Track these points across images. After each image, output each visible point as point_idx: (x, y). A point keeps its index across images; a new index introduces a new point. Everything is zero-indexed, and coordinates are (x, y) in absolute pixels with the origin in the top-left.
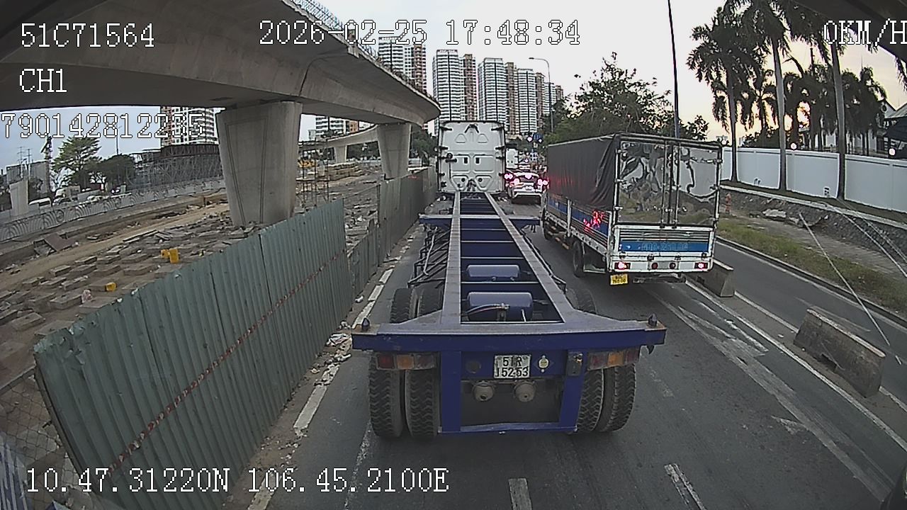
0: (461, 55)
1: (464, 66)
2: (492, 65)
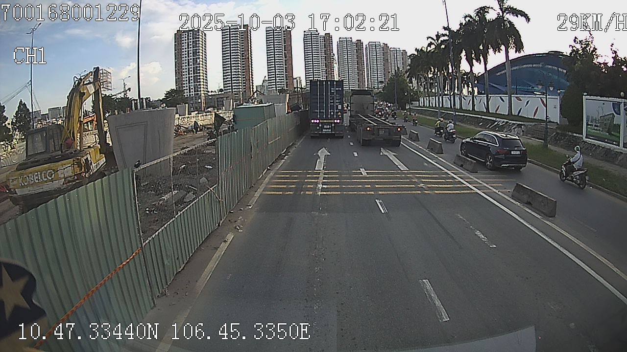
0: (354, 40)
1: (356, 47)
2: (373, 46)
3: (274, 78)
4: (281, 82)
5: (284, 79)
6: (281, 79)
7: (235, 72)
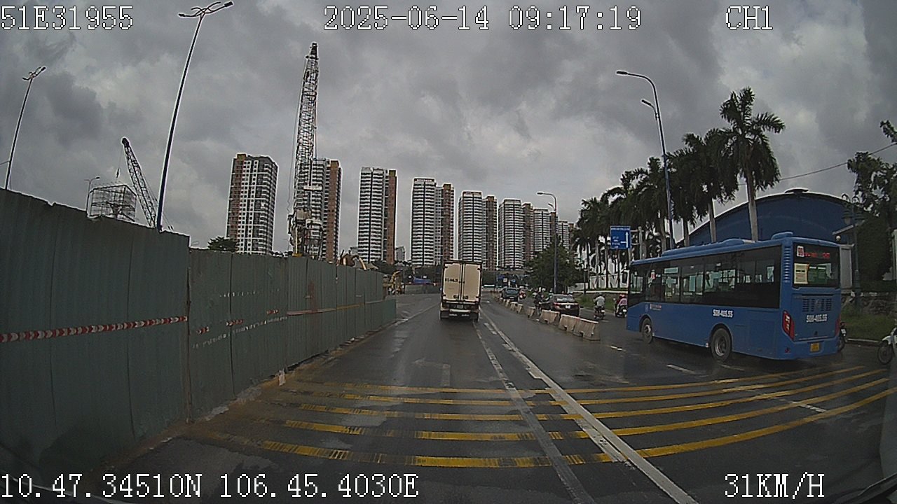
0: (484, 197)
1: (486, 207)
2: (510, 206)
3: (368, 245)
4: (377, 251)
5: (380, 248)
6: (377, 247)
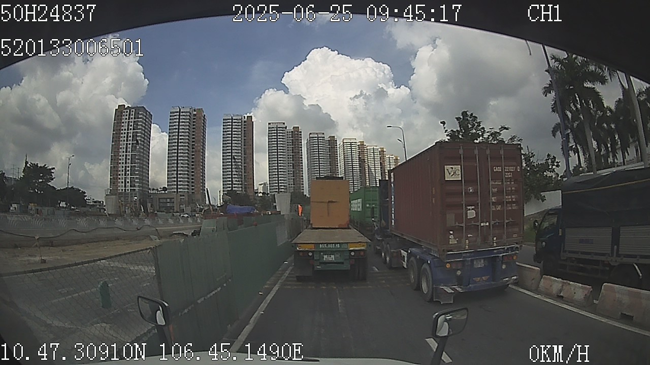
1: (329, 145)
2: (349, 144)
5: (242, 181)
6: (239, 181)
7: (182, 167)
